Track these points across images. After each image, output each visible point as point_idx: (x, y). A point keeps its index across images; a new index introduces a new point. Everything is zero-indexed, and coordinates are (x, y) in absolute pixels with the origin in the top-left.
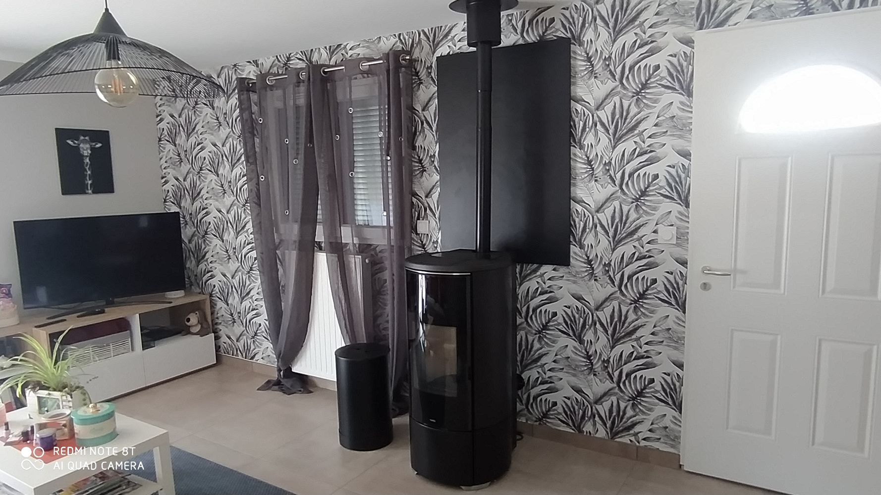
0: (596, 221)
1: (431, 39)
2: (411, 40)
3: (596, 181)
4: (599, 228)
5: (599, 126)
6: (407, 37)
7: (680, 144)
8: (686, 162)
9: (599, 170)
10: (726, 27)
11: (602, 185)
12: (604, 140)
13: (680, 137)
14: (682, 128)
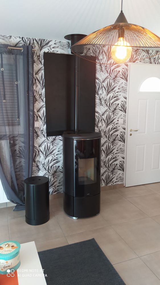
0: (102, 118)
1: (39, 43)
2: (29, 42)
3: (102, 105)
4: (103, 121)
5: (103, 88)
6: (27, 40)
7: (124, 95)
8: (125, 100)
9: (103, 102)
10: (135, 63)
11: (104, 107)
12: (105, 93)
13: (124, 93)
14: (125, 90)
